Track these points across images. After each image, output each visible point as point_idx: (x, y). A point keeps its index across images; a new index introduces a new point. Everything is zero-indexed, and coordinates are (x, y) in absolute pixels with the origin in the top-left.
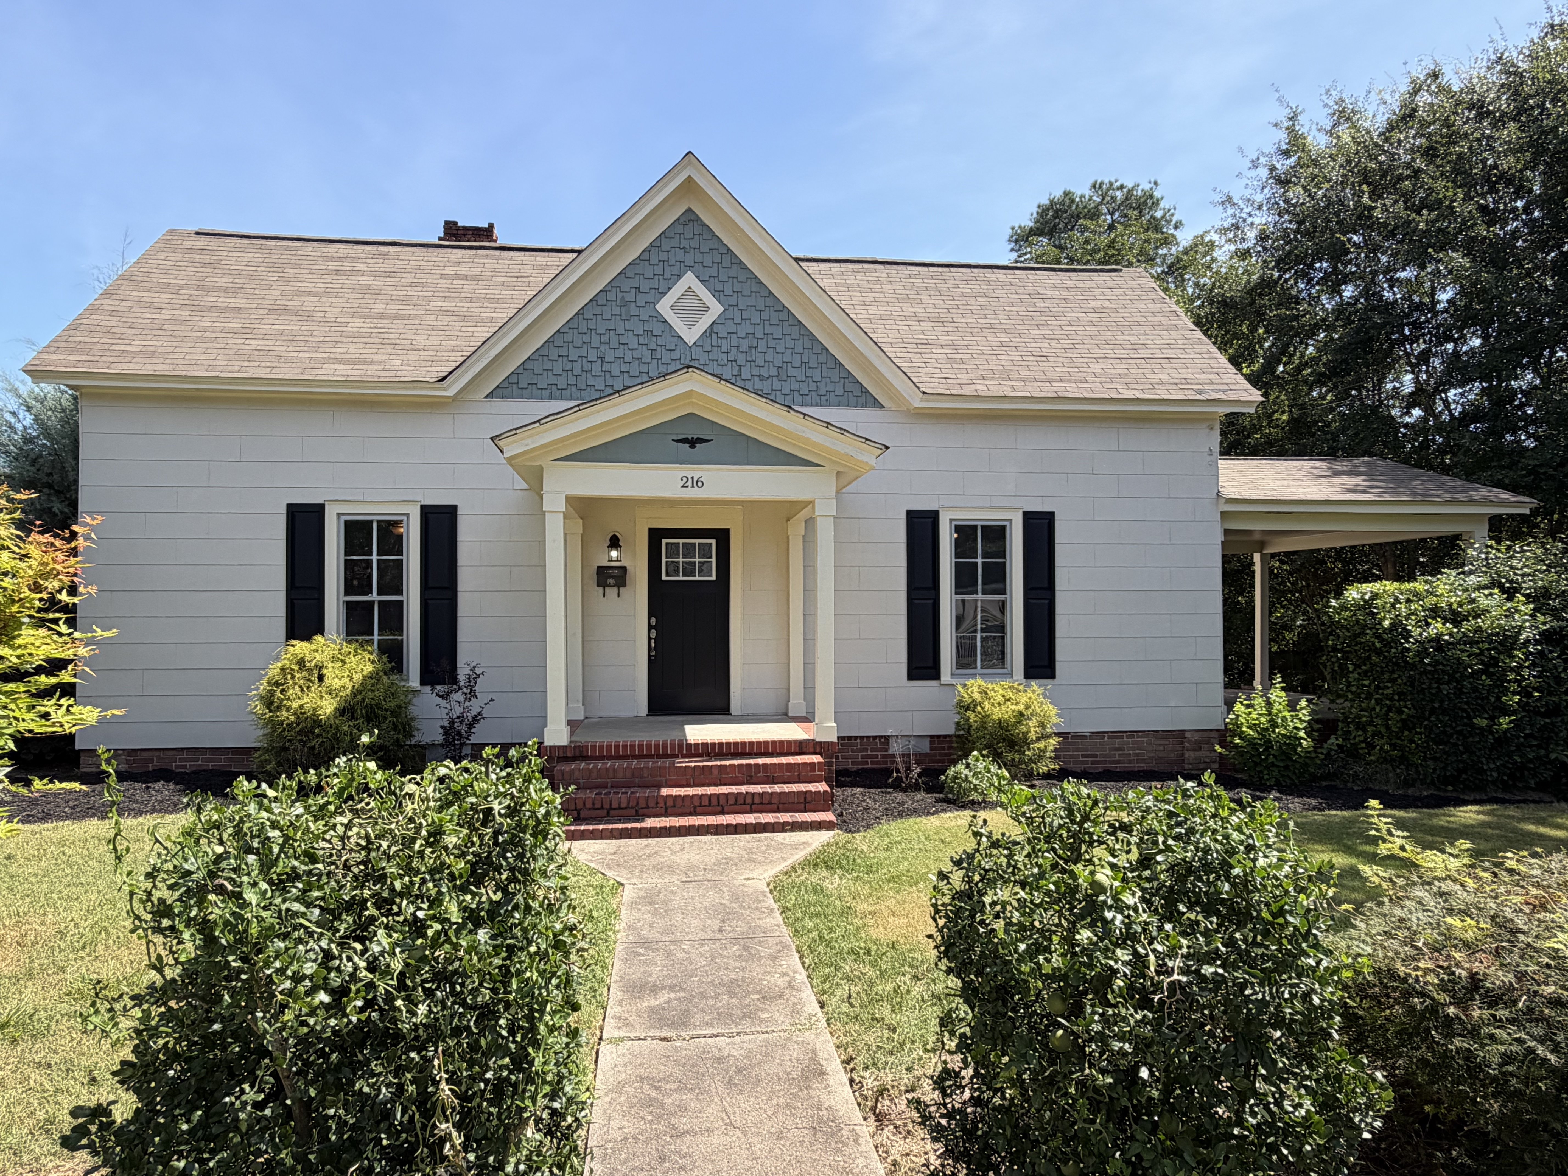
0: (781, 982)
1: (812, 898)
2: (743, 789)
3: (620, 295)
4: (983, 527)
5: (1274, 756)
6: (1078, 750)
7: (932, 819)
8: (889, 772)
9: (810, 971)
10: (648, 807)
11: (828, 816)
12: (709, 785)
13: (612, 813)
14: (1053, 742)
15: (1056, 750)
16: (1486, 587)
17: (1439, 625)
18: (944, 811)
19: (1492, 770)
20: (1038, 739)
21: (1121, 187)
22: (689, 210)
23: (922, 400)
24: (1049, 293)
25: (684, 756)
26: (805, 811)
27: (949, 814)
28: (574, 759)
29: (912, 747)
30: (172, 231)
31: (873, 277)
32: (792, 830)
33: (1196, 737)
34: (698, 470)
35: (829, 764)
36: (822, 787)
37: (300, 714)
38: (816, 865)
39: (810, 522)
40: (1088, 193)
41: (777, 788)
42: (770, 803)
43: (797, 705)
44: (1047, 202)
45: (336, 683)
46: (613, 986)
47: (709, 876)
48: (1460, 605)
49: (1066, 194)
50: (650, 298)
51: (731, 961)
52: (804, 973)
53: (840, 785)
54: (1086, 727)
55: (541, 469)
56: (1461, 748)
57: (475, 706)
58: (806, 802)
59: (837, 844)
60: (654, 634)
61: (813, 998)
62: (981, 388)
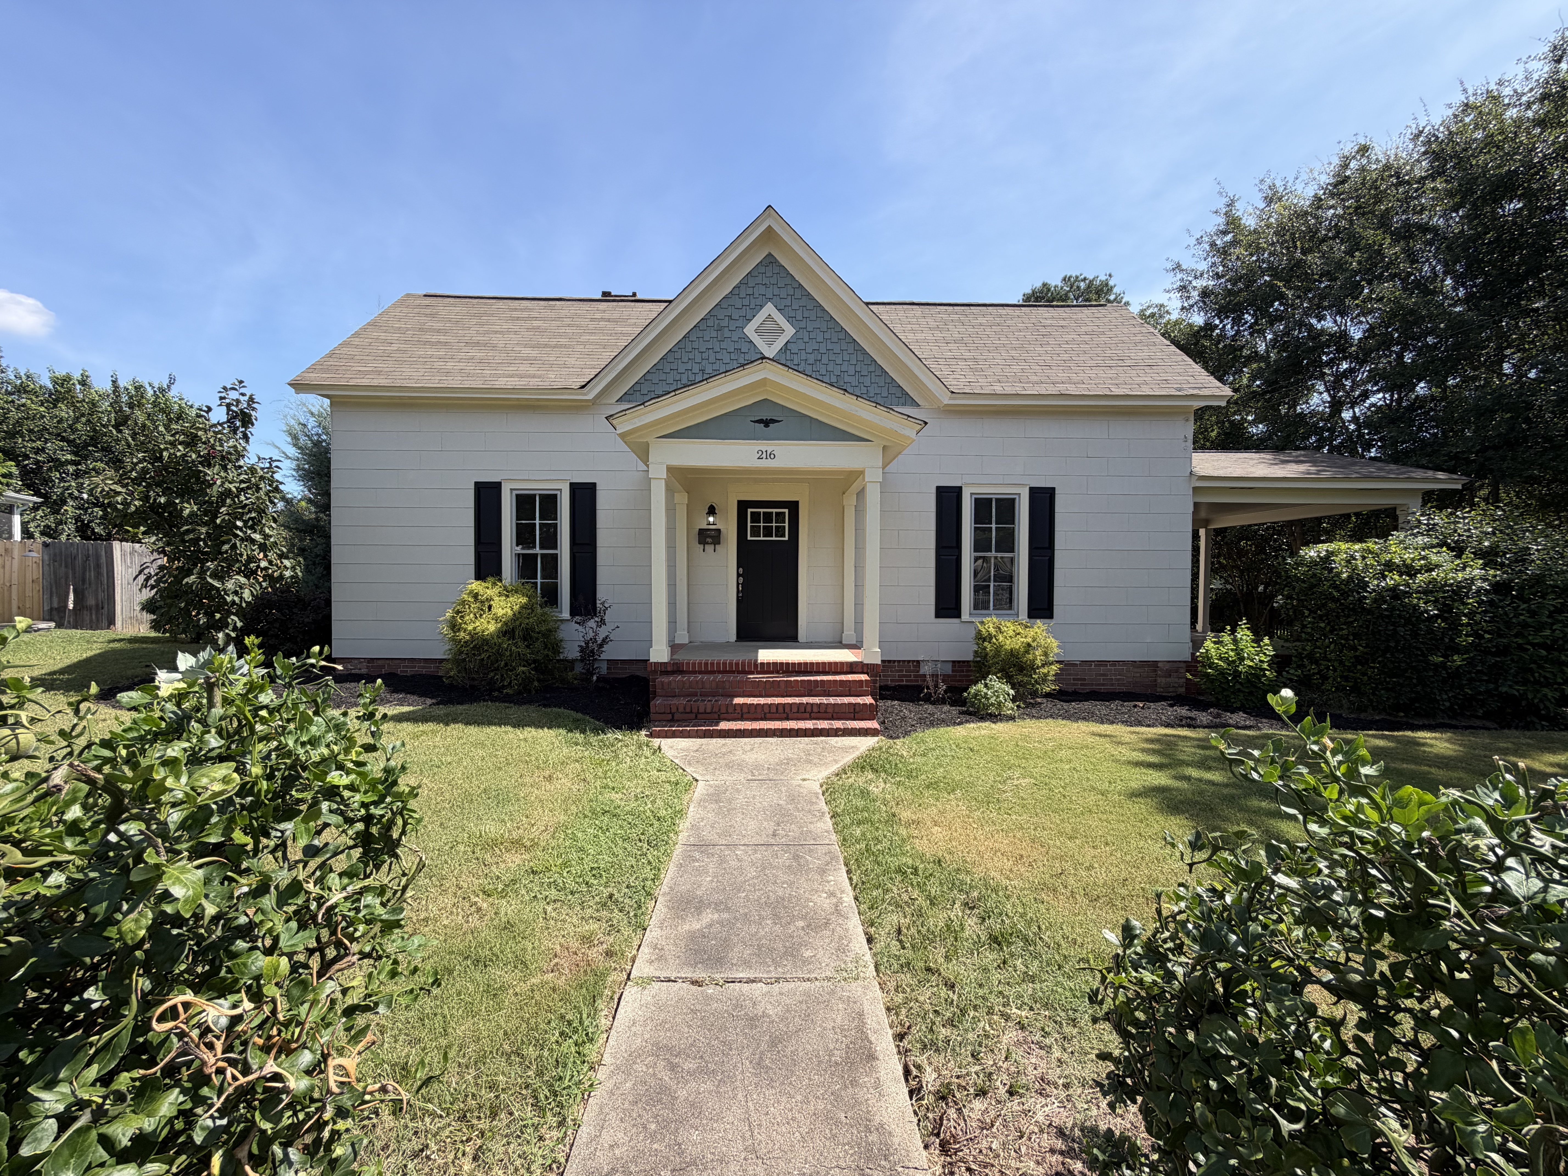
0: (827, 904)
1: (860, 803)
2: (805, 700)
3: (717, 322)
4: (997, 500)
5: (1241, 683)
6: (1070, 675)
7: (959, 728)
8: (920, 689)
9: (858, 891)
10: (727, 713)
11: (873, 724)
12: (777, 696)
13: (699, 716)
14: (1055, 668)
15: (1056, 675)
16: (1433, 547)
17: (1396, 577)
18: (967, 721)
19: (1444, 700)
20: (1043, 666)
21: (1085, 279)
22: (770, 255)
23: (950, 399)
24: (1049, 322)
25: (758, 673)
26: (854, 719)
27: (972, 725)
28: (673, 673)
29: (940, 669)
30: (408, 295)
31: (911, 314)
32: (843, 735)
33: (1167, 666)
34: (771, 445)
35: (874, 682)
36: (868, 700)
37: (473, 635)
38: (863, 767)
39: (861, 494)
40: (1060, 284)
41: (832, 700)
42: (826, 712)
43: (849, 635)
44: (1030, 292)
45: (500, 612)
46: (660, 899)
47: (771, 776)
48: (1413, 560)
49: (1044, 285)
50: (739, 324)
51: (780, 873)
52: (851, 894)
53: (883, 697)
54: (1076, 657)
55: (647, 445)
56: (1414, 681)
57: (603, 632)
58: (855, 712)
59: (881, 748)
60: (741, 580)
61: (860, 929)
62: (998, 389)
